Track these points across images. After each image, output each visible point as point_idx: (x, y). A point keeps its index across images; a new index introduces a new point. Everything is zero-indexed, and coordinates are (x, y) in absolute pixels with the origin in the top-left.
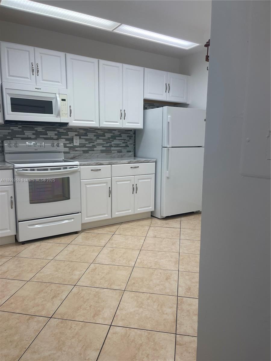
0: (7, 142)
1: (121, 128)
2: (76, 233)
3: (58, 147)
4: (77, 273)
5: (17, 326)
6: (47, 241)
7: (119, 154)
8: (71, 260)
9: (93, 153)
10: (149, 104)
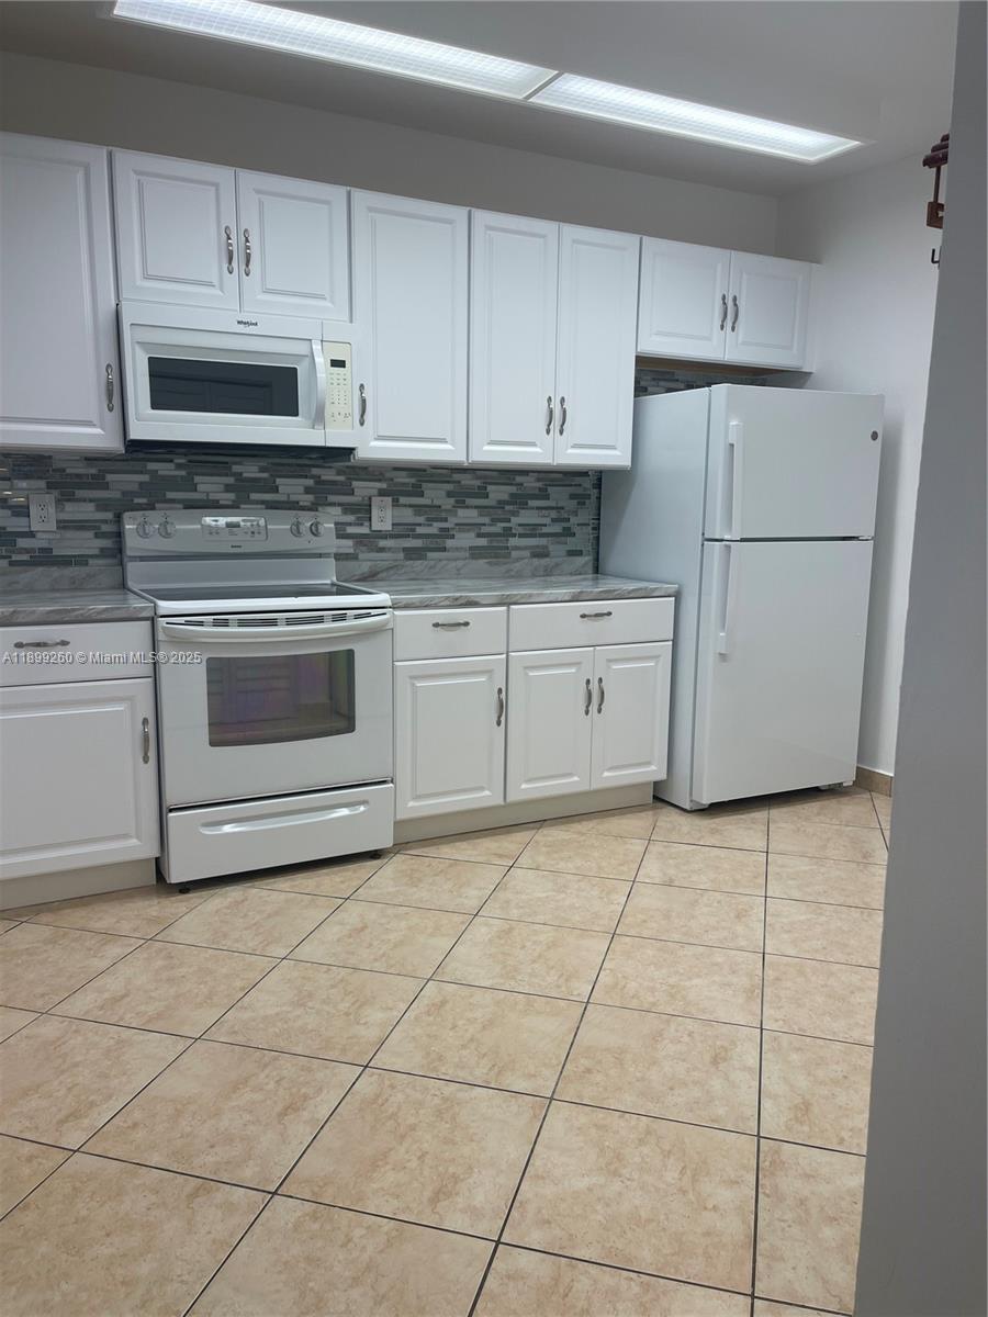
0: (135, 519)
1: (549, 465)
2: (375, 855)
3: (315, 538)
4: (376, 1016)
5: (152, 1219)
6: (267, 885)
7: (536, 561)
8: (353, 961)
9: (440, 560)
10: (657, 375)
